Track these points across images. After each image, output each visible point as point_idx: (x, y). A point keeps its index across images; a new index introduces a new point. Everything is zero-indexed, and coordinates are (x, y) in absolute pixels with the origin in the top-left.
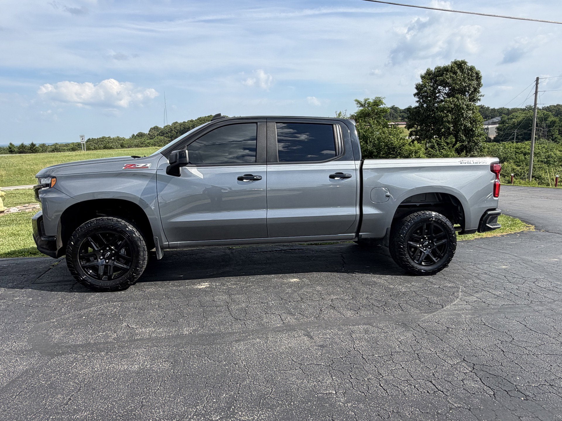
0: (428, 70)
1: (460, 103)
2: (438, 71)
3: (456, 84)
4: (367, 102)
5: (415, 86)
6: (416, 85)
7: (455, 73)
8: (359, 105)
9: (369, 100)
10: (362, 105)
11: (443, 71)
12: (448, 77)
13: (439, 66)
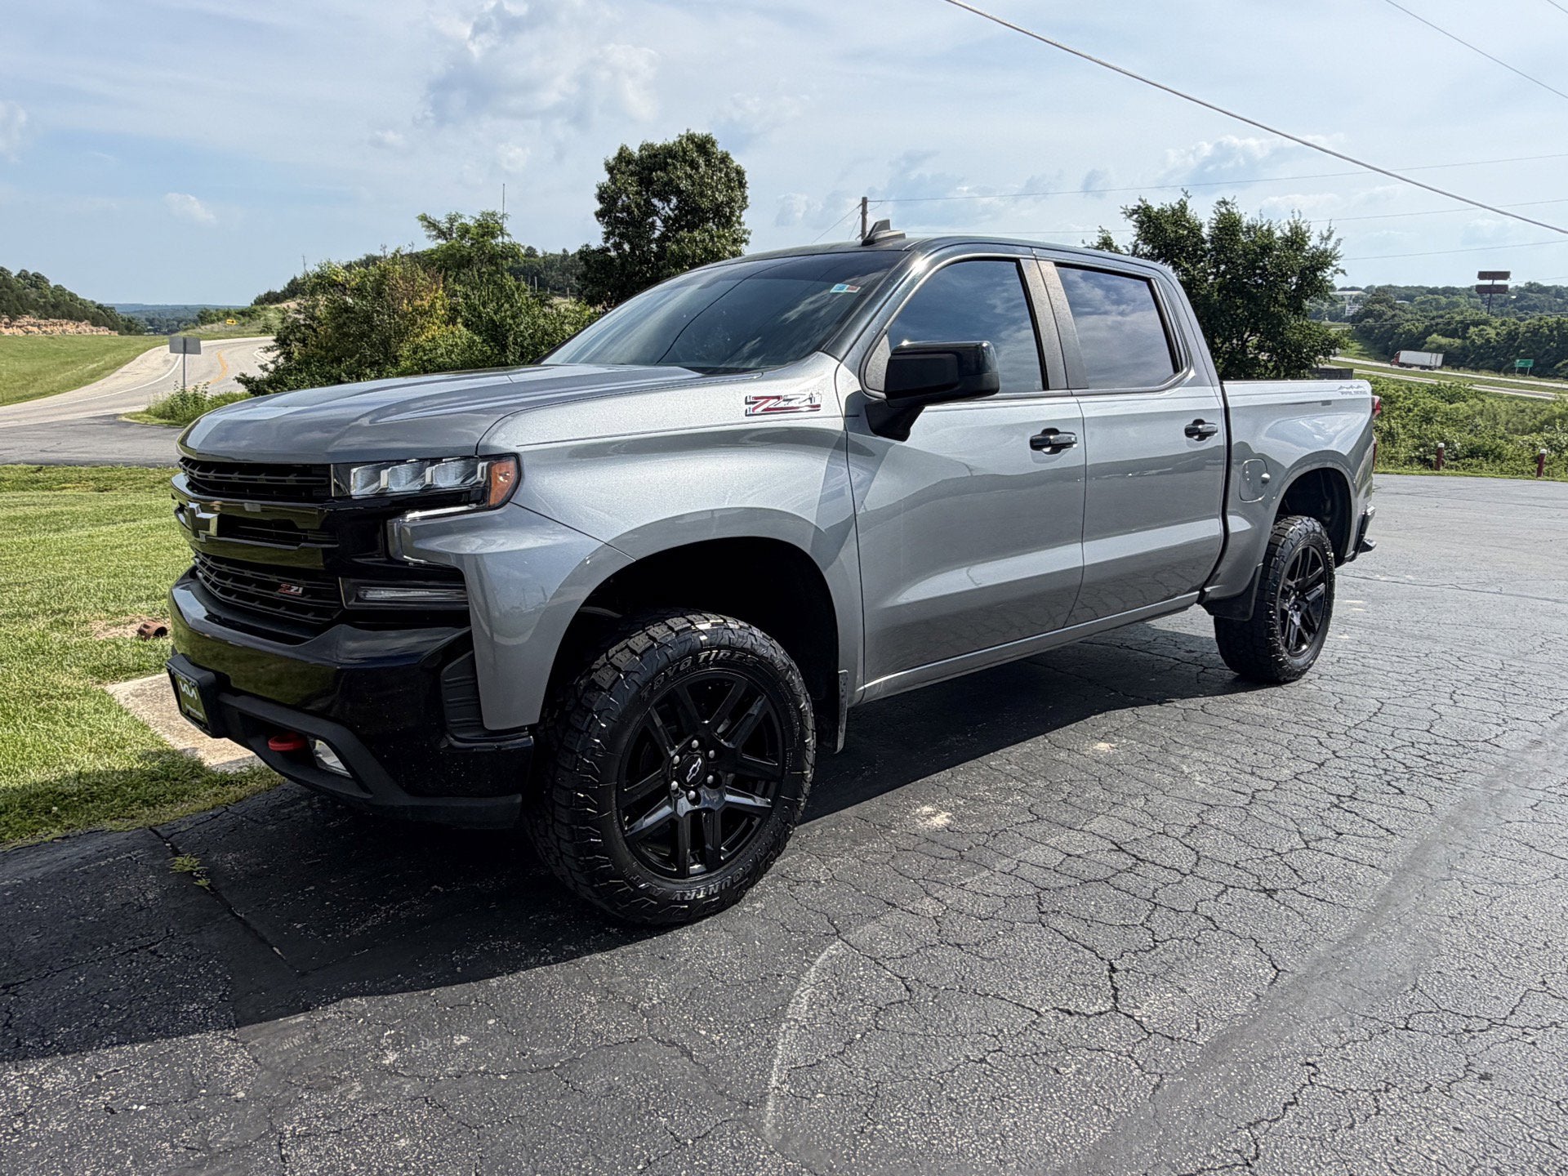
0: (622, 148)
1: (718, 248)
2: (650, 156)
3: (702, 194)
4: (456, 224)
5: (597, 191)
6: (600, 189)
7: (694, 165)
8: (434, 233)
9: (463, 221)
10: (442, 234)
11: (665, 158)
12: (681, 174)
13: (650, 141)
